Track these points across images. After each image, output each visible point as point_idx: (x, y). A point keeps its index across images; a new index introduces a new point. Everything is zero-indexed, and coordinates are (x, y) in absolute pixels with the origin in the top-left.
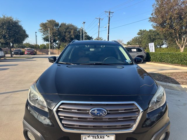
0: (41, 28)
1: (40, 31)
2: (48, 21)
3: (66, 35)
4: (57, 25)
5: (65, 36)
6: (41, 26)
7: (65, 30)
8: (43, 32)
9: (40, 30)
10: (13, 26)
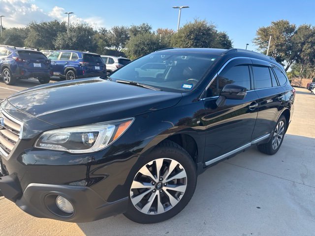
0: (256, 37)
1: (255, 43)
2: (274, 23)
3: (303, 49)
4: (290, 30)
5: (301, 50)
6: (259, 34)
7: (302, 39)
8: (260, 44)
9: (255, 41)
10: (204, 34)
